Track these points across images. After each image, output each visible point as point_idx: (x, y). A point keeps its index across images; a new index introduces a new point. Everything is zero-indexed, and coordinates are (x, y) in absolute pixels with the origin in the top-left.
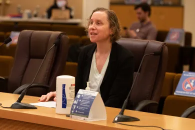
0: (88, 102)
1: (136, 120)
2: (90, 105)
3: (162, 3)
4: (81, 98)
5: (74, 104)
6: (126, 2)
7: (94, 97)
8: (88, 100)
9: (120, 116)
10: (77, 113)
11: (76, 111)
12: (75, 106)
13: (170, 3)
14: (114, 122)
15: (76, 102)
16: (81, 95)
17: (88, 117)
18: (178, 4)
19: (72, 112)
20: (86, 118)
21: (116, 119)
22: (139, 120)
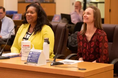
0: (37, 56)
1: (62, 64)
2: (38, 57)
3: (44, 1)
4: (33, 53)
5: (28, 57)
6: (26, 1)
7: (40, 53)
8: (36, 54)
9: (54, 62)
10: (31, 61)
11: (30, 61)
12: (29, 58)
13: (49, 1)
14: (51, 65)
15: (30, 56)
16: (32, 52)
17: (37, 64)
18: (53, 2)
19: (28, 61)
20: (36, 64)
21: (52, 64)
22: (63, 64)
